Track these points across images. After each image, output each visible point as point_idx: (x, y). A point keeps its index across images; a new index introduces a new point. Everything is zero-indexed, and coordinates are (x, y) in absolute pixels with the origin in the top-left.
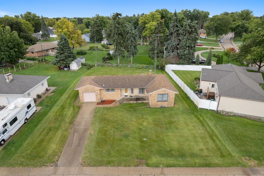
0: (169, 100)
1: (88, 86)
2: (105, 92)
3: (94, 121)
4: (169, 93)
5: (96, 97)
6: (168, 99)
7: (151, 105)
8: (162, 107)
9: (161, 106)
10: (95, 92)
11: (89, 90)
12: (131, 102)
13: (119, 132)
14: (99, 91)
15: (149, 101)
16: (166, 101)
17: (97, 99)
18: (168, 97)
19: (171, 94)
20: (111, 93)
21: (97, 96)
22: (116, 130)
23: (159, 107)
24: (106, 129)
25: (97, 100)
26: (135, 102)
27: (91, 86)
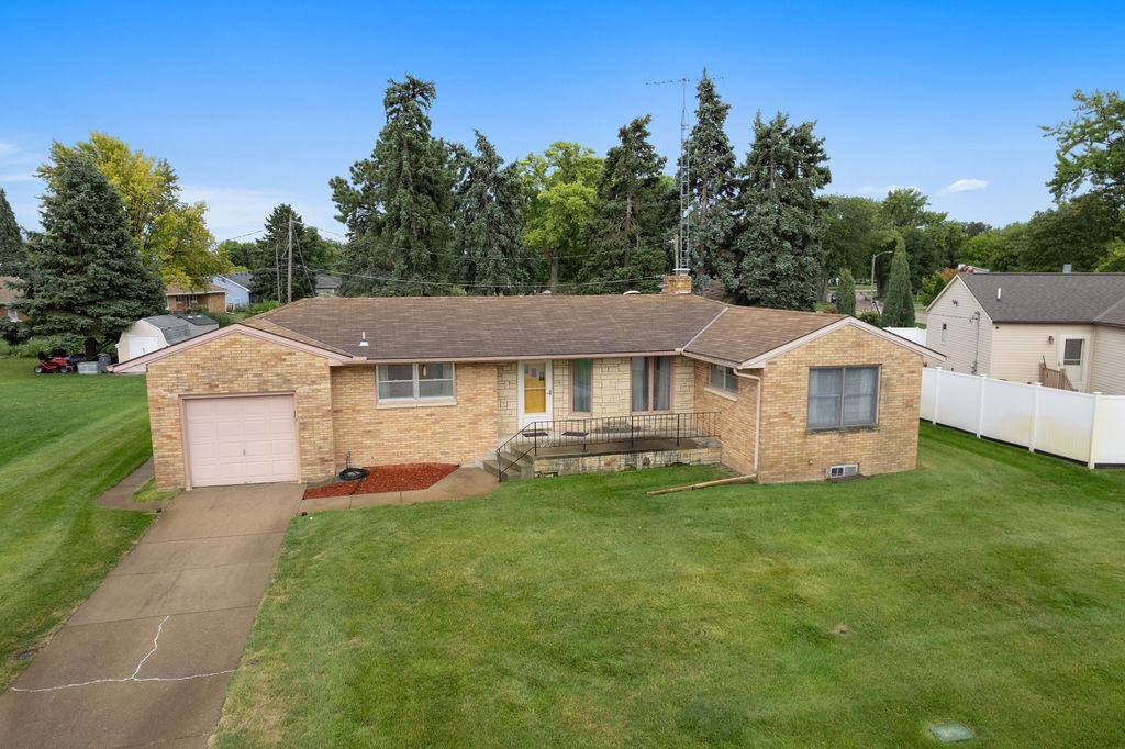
0: (884, 420)
1: (233, 342)
2: (372, 396)
3: (283, 606)
4: (885, 363)
5: (301, 440)
6: (881, 406)
7: (761, 467)
8: (837, 478)
9: (834, 471)
10: (291, 394)
11: (241, 373)
12: (592, 463)
13: (596, 681)
14: (326, 385)
15: (719, 448)
16: (870, 429)
17: (302, 452)
18: (882, 394)
19: (901, 370)
20: (417, 404)
21: (303, 426)
22: (555, 674)
23: (822, 478)
24: (435, 668)
25: (304, 464)
26: (620, 461)
27: (265, 341)
